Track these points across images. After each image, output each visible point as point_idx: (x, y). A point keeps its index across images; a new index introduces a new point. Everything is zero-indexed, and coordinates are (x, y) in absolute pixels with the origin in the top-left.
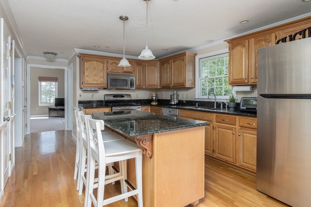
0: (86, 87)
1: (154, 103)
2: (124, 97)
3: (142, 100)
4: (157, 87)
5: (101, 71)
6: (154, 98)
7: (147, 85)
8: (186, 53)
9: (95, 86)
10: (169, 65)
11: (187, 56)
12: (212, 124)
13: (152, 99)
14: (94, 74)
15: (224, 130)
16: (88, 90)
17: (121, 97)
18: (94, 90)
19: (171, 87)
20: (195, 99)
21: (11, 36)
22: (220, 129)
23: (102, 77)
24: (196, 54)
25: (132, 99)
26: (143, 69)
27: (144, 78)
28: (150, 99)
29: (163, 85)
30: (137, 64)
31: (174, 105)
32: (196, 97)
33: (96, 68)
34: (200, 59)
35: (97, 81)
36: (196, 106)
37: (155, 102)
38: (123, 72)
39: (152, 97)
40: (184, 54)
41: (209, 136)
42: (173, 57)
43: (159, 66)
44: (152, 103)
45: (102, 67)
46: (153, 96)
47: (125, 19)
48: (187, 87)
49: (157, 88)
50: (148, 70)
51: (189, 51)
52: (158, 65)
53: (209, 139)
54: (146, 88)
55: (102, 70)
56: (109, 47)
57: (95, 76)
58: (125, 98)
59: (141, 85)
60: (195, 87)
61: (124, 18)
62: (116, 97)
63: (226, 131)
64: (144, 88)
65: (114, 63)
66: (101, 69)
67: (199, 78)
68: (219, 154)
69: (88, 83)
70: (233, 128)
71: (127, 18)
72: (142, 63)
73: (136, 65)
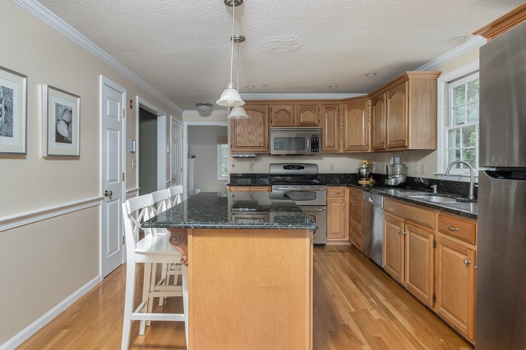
0: (236, 152)
1: (364, 181)
2: (303, 168)
3: (342, 174)
4: (366, 149)
5: (260, 125)
6: (364, 171)
7: (347, 146)
8: (408, 76)
9: (251, 150)
10: (383, 105)
11: (410, 81)
12: (432, 235)
13: (359, 172)
14: (249, 131)
15: (452, 252)
16: (239, 157)
17: (298, 169)
18: (248, 157)
19: (387, 150)
20: (436, 175)
21: (125, 92)
22: (446, 249)
23: (261, 136)
24: (439, 74)
25: (319, 173)
26: (339, 115)
27: (341, 133)
28: (356, 174)
29: (376, 146)
30: (326, 108)
31: (395, 187)
32: (438, 172)
33: (252, 120)
34: (448, 82)
35: (253, 142)
36: (434, 191)
37: (366, 180)
38: (299, 124)
39: (359, 169)
40: (405, 78)
41: (427, 260)
42: (390, 86)
43: (370, 108)
44: (360, 182)
45: (261, 120)
46: (363, 168)
47: (239, 40)
48: (410, 148)
49: (365, 152)
50: (348, 117)
51: (424, 69)
52: (369, 106)
53: (427, 267)
54: (345, 152)
55: (262, 123)
56: (267, 85)
57: (249, 134)
58: (306, 171)
59: (334, 146)
60: (436, 149)
61: (238, 38)
62: (290, 169)
63: (454, 255)
64: (342, 152)
65: (284, 110)
66: (260, 122)
67: (445, 126)
68: (443, 307)
69: (239, 145)
70: (469, 251)
71: (242, 39)
72: (337, 106)
73: (324, 109)
